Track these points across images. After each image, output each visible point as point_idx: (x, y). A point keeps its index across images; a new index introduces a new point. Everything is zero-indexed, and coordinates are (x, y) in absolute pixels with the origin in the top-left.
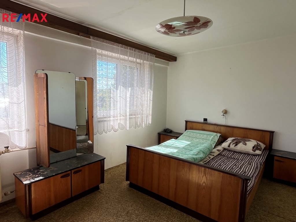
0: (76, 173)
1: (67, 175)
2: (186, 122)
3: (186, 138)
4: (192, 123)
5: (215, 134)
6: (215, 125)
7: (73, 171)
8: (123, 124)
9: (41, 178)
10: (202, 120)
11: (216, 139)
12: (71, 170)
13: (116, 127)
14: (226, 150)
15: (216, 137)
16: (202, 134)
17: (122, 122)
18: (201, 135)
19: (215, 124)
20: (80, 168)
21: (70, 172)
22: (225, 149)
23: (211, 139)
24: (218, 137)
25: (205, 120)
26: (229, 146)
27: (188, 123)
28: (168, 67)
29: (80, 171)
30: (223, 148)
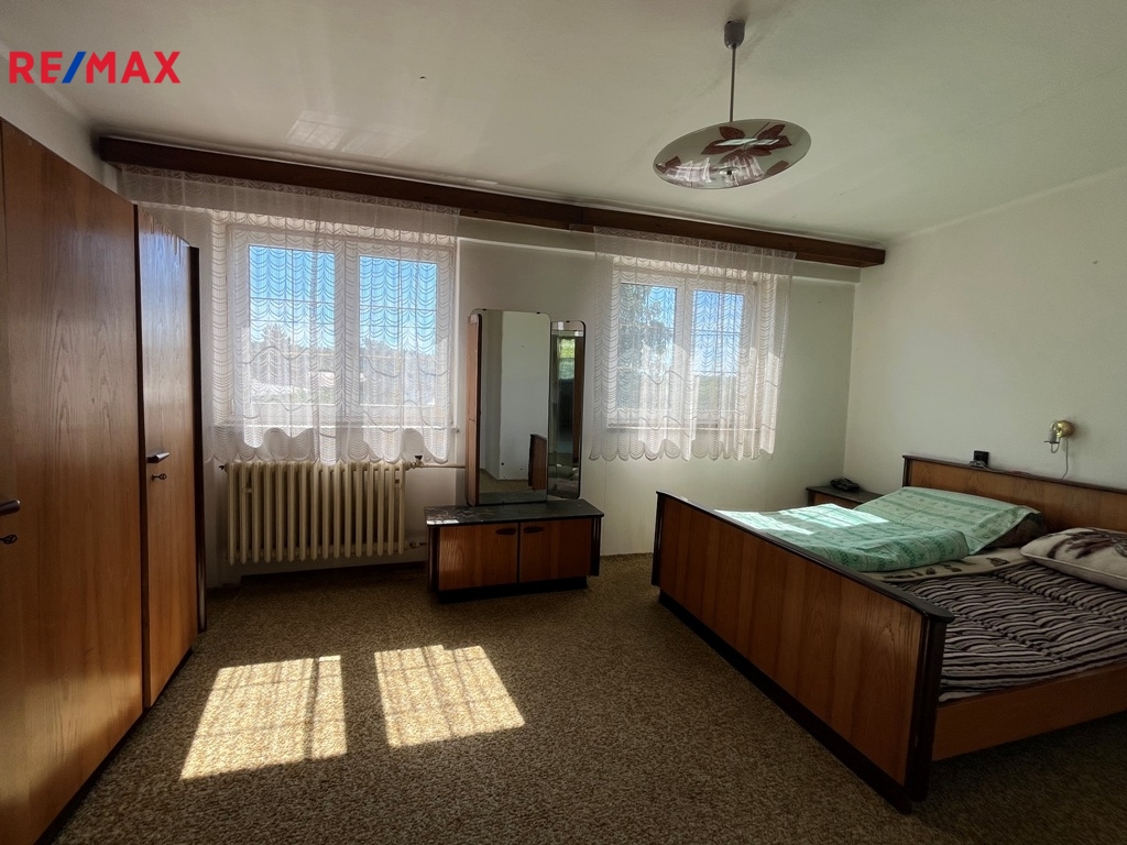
0: (529, 530)
1: (510, 532)
2: (909, 460)
3: (887, 509)
4: (929, 465)
5: (1011, 507)
6: (1017, 475)
7: (523, 526)
8: (678, 445)
9: (456, 522)
10: (969, 458)
11: (1006, 525)
12: (519, 521)
13: (654, 450)
14: (1040, 566)
15: (1010, 517)
16: (953, 502)
17: (675, 439)
18: (951, 507)
19: (1016, 473)
20: (540, 524)
21: (516, 525)
22: (1032, 563)
23: (980, 521)
24: (1019, 520)
25: (982, 457)
26: (1052, 554)
27: (914, 463)
28: (857, 285)
29: (540, 529)
30: (1027, 557)
